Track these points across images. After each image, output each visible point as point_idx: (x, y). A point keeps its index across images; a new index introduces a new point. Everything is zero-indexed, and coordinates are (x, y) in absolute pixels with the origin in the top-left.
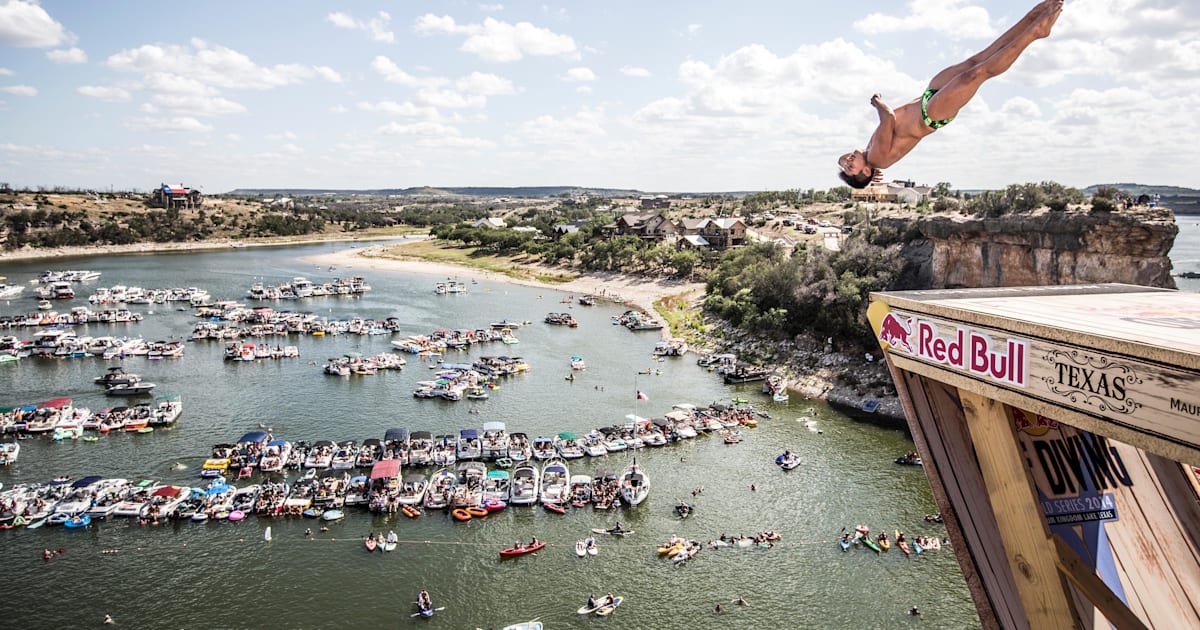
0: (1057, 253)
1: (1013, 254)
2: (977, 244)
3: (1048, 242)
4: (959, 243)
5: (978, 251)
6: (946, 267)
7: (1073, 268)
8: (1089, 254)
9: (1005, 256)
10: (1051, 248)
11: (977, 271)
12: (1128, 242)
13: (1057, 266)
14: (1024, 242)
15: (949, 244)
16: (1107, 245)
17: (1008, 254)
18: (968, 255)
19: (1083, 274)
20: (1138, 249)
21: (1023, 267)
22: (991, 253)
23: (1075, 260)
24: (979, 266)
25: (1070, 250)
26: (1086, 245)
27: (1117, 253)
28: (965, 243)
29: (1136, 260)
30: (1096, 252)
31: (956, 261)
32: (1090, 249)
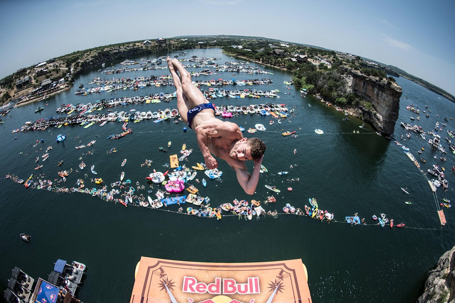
0: (379, 90)
1: (370, 86)
2: (363, 81)
3: (377, 87)
4: (359, 80)
5: (363, 83)
6: (355, 85)
7: (381, 95)
8: (385, 93)
9: (368, 86)
10: (378, 89)
11: (362, 88)
12: (393, 93)
13: (378, 93)
14: (373, 84)
15: (356, 79)
16: (389, 93)
17: (369, 86)
18: (360, 83)
19: (383, 98)
20: (394, 96)
21: (372, 90)
22: (365, 85)
23: (382, 94)
24: (362, 87)
25: (381, 91)
26: (385, 91)
27: (390, 95)
28: (360, 80)
29: (393, 98)
30: (386, 93)
31: (357, 84)
32: (386, 92)
